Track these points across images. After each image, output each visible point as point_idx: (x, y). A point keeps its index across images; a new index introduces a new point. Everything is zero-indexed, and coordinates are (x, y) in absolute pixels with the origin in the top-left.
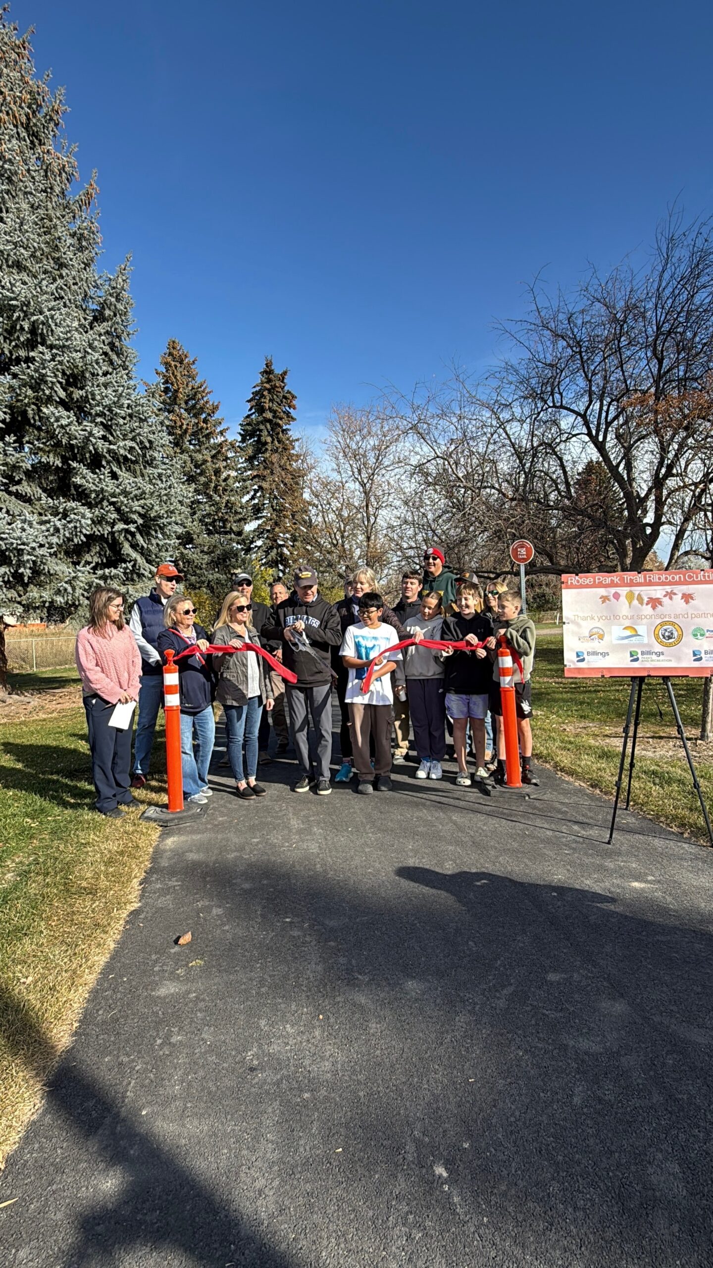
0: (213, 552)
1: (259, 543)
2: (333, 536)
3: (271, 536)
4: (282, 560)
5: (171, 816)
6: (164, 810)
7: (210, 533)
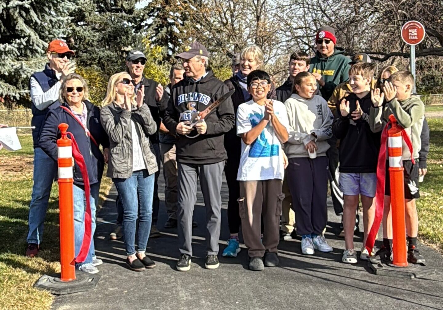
1: (150, 21)
5: (64, 285)
6: (57, 279)
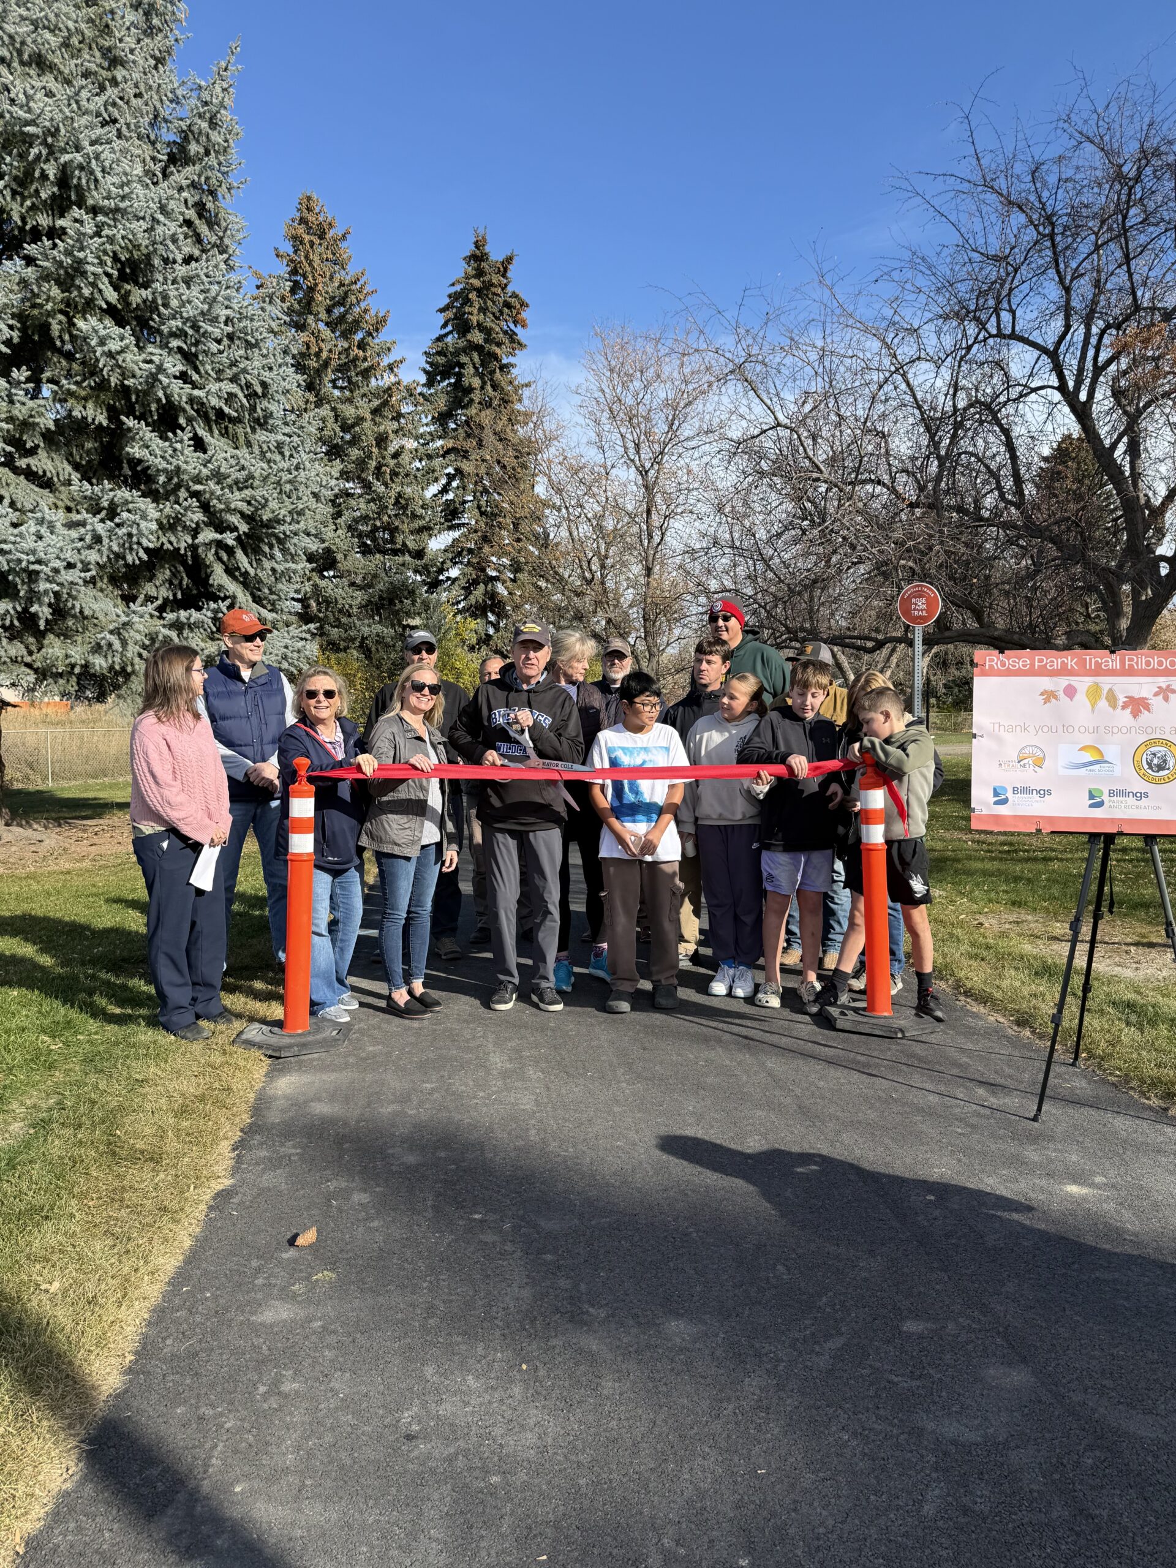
0: (370, 586)
1: (454, 573)
2: (585, 565)
3: (474, 560)
4: (493, 605)
5: (287, 1041)
6: (276, 1030)
7: (365, 551)
